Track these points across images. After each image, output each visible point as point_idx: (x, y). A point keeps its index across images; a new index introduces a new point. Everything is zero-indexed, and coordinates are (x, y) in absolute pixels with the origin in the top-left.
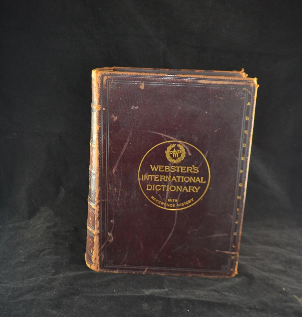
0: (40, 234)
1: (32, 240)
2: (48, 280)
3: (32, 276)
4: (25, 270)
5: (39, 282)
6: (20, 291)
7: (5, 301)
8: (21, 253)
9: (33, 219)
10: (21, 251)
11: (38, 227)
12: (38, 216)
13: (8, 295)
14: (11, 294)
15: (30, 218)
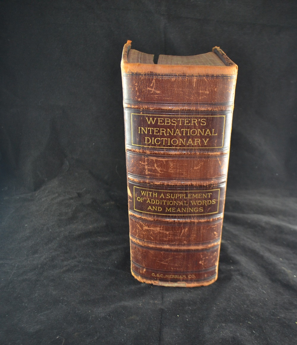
0: (45, 207)
1: (37, 213)
2: (51, 257)
3: (36, 252)
4: (30, 245)
5: (42, 259)
6: (25, 269)
7: (10, 278)
8: (27, 226)
9: (39, 191)
10: (26, 225)
11: (43, 200)
12: (43, 188)
13: (13, 273)
14: (15, 271)
15: (35, 190)
